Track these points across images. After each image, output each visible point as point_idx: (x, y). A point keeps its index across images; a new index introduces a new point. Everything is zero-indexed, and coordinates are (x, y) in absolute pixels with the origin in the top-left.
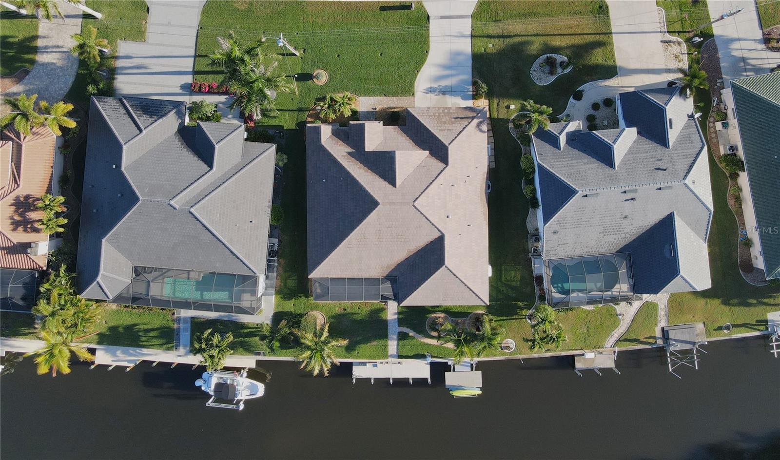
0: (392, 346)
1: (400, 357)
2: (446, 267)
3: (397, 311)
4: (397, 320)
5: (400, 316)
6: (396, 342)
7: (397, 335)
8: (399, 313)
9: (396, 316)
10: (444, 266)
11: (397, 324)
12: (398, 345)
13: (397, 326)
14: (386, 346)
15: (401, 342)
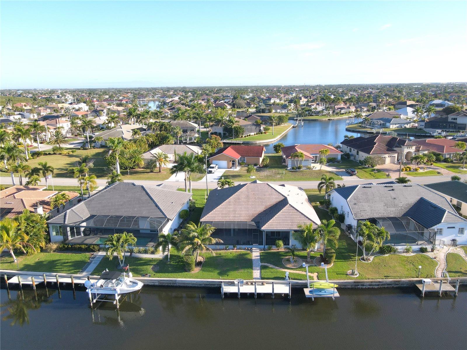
0: (256, 273)
1: (262, 278)
2: (290, 205)
3: (259, 255)
4: (259, 259)
5: (261, 257)
6: (259, 271)
7: (260, 267)
8: (260, 256)
9: (259, 257)
10: (288, 205)
11: (260, 261)
12: (261, 272)
13: (260, 262)
14: (251, 273)
15: (263, 271)
